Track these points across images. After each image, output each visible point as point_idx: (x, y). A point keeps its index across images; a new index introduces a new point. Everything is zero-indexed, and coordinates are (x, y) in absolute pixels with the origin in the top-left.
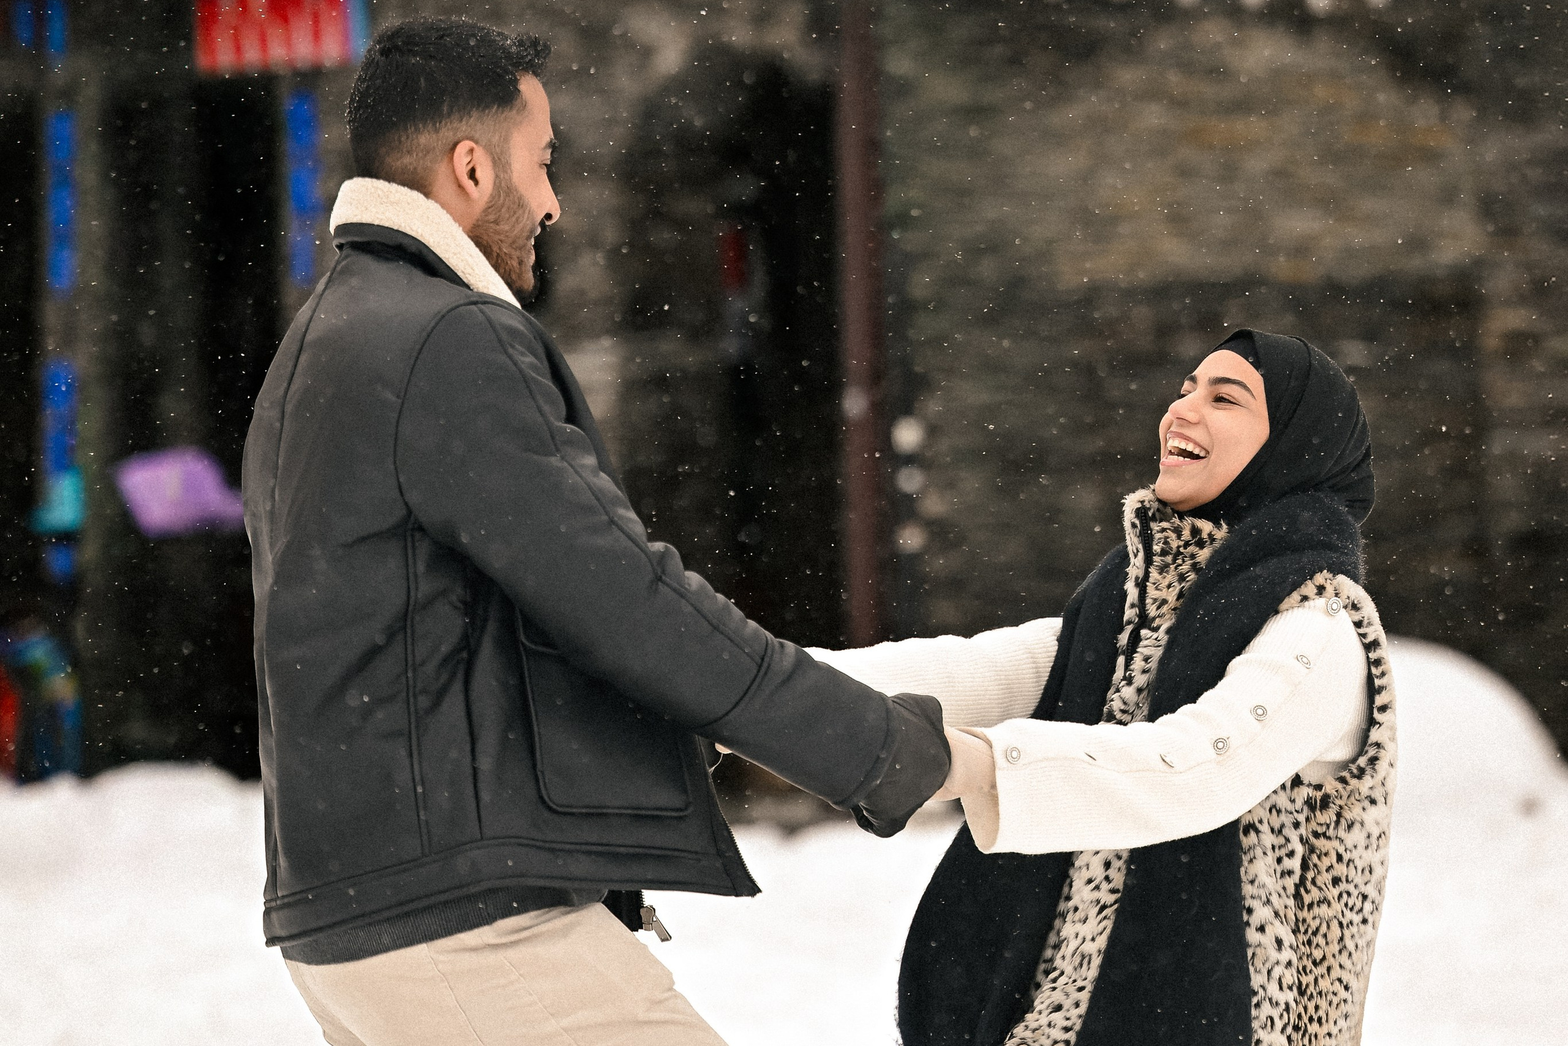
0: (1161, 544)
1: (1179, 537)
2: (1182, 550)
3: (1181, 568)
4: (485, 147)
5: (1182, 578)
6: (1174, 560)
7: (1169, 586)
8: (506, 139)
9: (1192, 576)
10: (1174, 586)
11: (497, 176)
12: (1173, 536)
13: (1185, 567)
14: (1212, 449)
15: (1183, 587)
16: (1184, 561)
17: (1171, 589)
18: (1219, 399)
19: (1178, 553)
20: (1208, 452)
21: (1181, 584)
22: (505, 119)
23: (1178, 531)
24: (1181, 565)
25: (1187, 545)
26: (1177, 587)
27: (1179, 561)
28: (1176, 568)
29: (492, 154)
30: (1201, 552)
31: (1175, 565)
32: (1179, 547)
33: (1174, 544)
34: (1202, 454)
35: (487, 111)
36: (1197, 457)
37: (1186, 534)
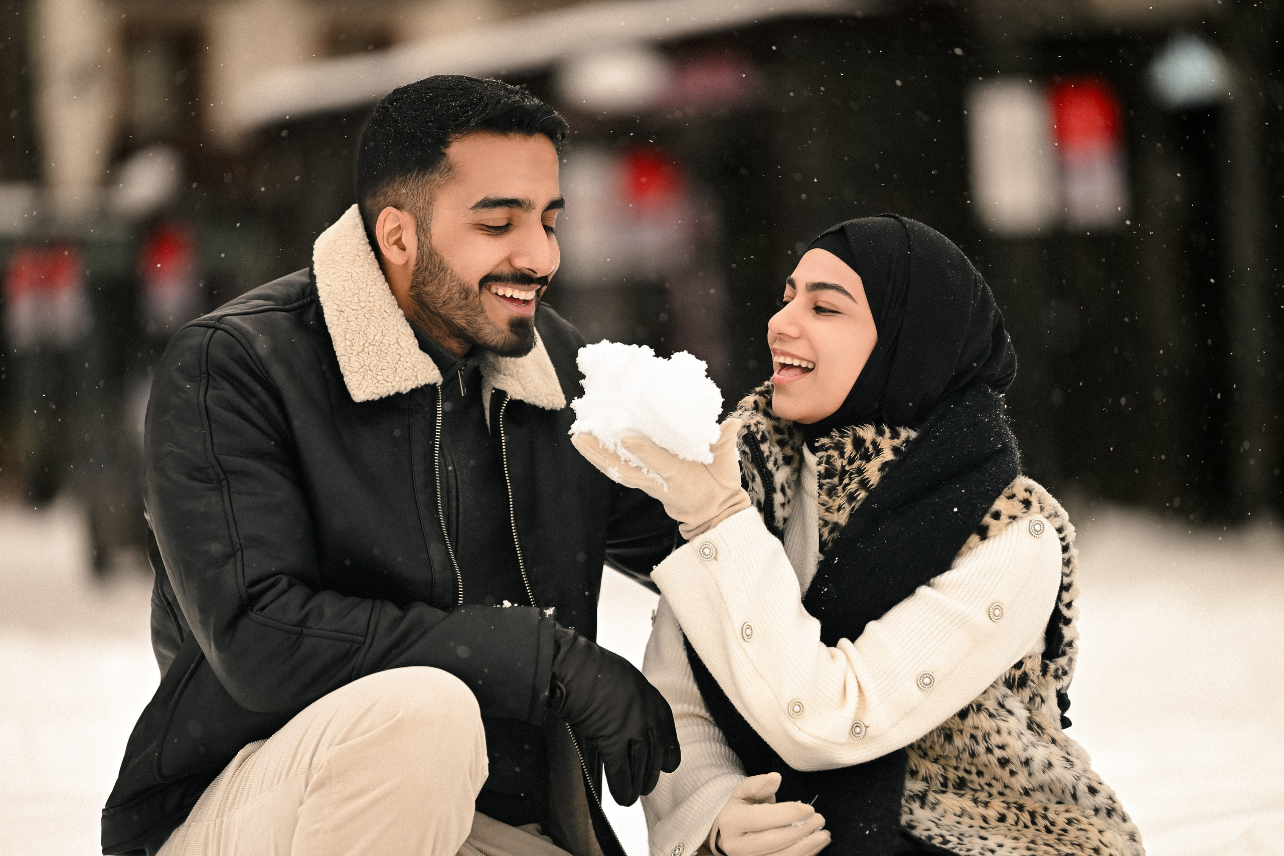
0: (824, 465)
1: (842, 455)
2: (847, 468)
3: (849, 487)
4: (411, 212)
5: (851, 498)
6: (841, 480)
7: (839, 509)
8: (431, 202)
9: (862, 495)
10: (844, 508)
11: (419, 240)
12: (835, 454)
13: (853, 486)
14: (818, 359)
15: (854, 507)
16: (851, 479)
17: (841, 512)
18: (819, 310)
19: (843, 472)
20: (815, 365)
21: (851, 505)
22: (427, 182)
23: (840, 448)
24: (849, 484)
25: (851, 461)
26: (848, 508)
27: (846, 481)
28: (844, 489)
29: (416, 218)
30: (868, 466)
31: (842, 486)
32: (843, 467)
33: (838, 463)
34: (810, 366)
35: (409, 175)
36: (807, 370)
37: (849, 449)
